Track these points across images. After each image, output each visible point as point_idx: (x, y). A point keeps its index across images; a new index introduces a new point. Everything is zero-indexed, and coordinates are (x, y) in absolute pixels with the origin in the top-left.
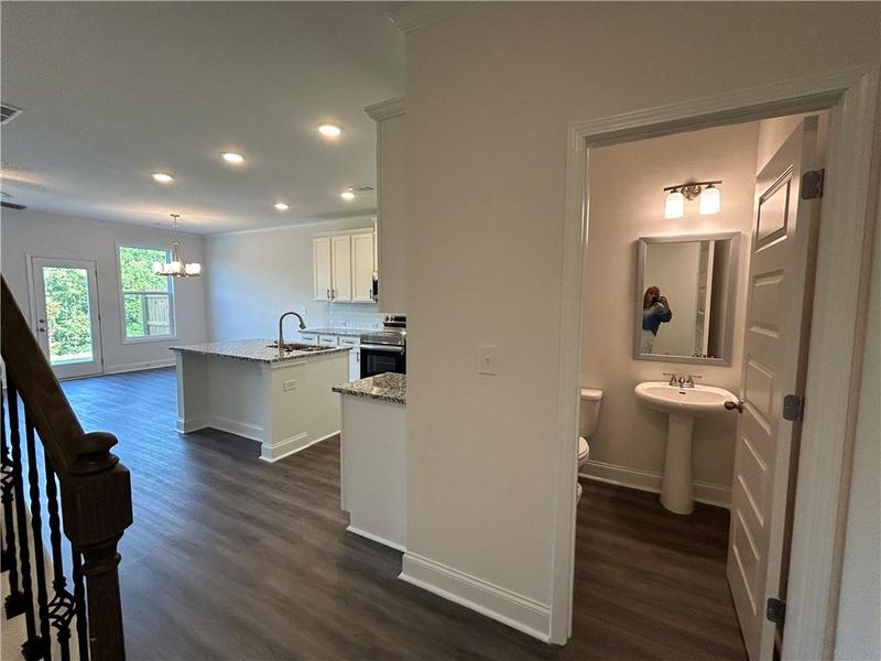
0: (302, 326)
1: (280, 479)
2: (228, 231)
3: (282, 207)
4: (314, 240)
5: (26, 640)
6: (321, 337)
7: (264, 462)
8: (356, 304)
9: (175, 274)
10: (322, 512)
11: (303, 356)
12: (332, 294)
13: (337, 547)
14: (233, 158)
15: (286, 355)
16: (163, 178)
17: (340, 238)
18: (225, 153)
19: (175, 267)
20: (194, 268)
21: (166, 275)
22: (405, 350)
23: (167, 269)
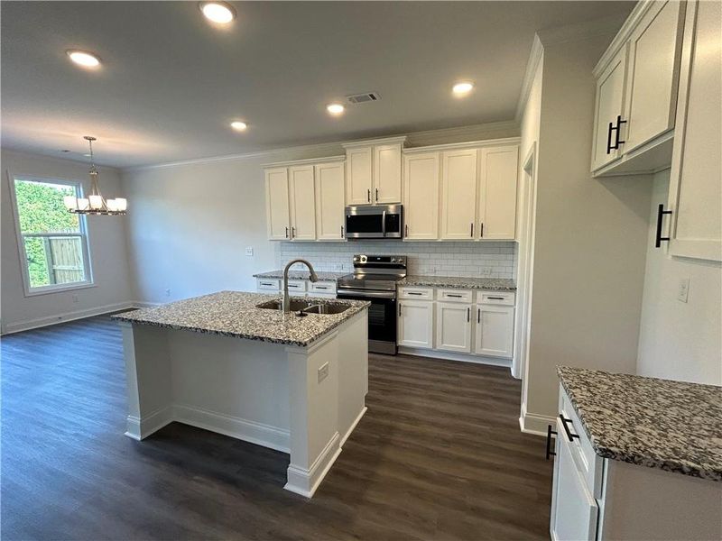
2: (160, 163)
3: (239, 126)
4: (266, 171)
8: (323, 243)
9: (92, 212)
12: (291, 232)
17: (298, 168)
19: (96, 201)
20: (119, 204)
21: (79, 212)
22: (397, 295)
23: (83, 204)
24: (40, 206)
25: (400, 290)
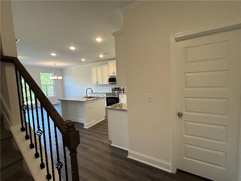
0: (92, 92)
1: (90, 133)
2: (68, 67)
3: (83, 60)
4: (92, 69)
5: (47, 174)
6: (95, 94)
7: (85, 129)
8: (104, 85)
9: (55, 80)
10: (103, 141)
11: (93, 100)
12: (97, 82)
13: (109, 150)
14: (73, 48)
15: (88, 100)
16: (53, 54)
17: (98, 67)
18: (70, 47)
19: (56, 77)
20: (60, 78)
21: (53, 80)
22: (118, 97)
23: (53, 78)
24: (43, 77)
25: (119, 95)
